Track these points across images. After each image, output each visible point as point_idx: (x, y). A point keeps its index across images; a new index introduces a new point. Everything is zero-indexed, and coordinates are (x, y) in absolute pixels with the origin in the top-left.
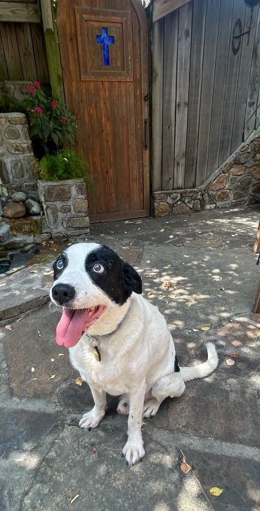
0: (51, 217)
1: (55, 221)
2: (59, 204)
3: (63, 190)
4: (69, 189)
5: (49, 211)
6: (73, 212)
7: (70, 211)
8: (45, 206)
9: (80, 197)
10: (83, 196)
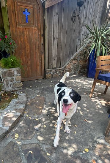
0: (5, 84)
1: (7, 85)
2: (9, 78)
3: (11, 72)
4: (13, 72)
5: (5, 81)
6: (15, 81)
7: (14, 81)
8: (2, 79)
9: (18, 75)
10: (19, 75)
